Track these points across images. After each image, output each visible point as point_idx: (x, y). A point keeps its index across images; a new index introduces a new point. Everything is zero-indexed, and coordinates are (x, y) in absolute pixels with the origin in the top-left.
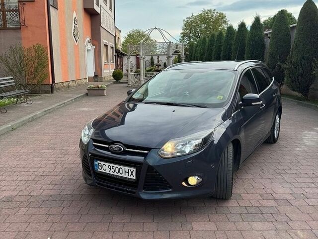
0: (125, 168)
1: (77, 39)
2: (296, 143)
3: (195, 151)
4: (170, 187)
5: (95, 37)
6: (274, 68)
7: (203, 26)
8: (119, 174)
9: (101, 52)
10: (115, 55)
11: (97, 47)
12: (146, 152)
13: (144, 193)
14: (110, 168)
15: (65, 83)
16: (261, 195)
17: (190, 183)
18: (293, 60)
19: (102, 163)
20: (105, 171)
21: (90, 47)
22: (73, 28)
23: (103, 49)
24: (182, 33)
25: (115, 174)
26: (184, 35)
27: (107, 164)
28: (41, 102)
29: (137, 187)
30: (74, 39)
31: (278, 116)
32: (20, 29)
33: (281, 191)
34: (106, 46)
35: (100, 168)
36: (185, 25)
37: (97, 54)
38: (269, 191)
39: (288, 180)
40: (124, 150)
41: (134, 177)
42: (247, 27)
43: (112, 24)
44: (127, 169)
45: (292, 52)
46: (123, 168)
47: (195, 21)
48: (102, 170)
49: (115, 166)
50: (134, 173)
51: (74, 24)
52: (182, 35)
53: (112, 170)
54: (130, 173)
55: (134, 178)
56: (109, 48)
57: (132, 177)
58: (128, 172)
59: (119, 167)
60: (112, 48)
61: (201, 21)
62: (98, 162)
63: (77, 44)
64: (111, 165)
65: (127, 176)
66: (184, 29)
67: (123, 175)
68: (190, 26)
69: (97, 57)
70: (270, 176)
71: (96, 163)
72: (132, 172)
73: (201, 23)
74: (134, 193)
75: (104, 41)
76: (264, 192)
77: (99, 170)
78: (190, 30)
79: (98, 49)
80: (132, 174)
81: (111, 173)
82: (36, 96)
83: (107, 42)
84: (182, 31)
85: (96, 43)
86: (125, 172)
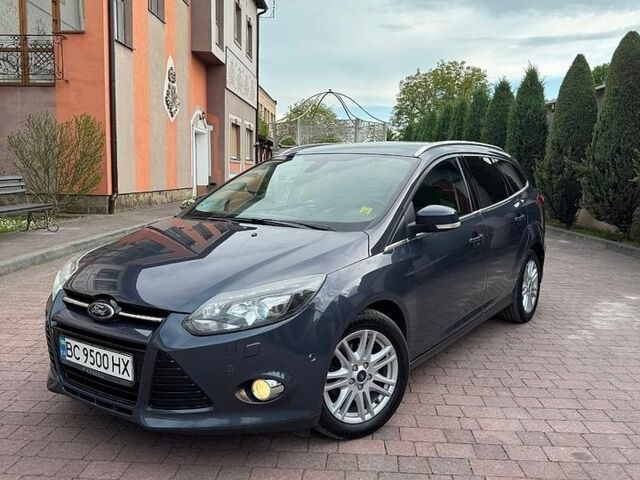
0: (114, 354)
1: (173, 110)
2: (571, 324)
3: (270, 321)
4: (209, 403)
5: (214, 108)
6: (561, 172)
7: (439, 95)
8: (102, 369)
9: (224, 138)
10: (256, 146)
11: (218, 128)
12: (160, 320)
13: (151, 413)
14: (86, 355)
15: (142, 196)
16: (446, 432)
17: (256, 394)
18: (597, 156)
19: (73, 343)
20: (77, 362)
21: (202, 127)
22: (166, 88)
23: (229, 132)
24: (396, 107)
25: (95, 367)
26: (400, 111)
27: (82, 345)
28: (78, 228)
29: (135, 398)
30: (168, 111)
31: (531, 265)
32: (53, 85)
33: (497, 425)
34: (236, 126)
35: (70, 353)
36: (404, 92)
37: (216, 142)
38: (469, 424)
39: (522, 402)
40: (116, 316)
41: (129, 377)
42: (512, 90)
43: (250, 85)
44: (117, 356)
45: (596, 139)
46: (110, 354)
47: (424, 84)
48: (73, 360)
49: (96, 350)
50: (130, 367)
51: (167, 82)
52: (396, 111)
53: (90, 359)
54: (122, 367)
55: (131, 379)
56: (243, 131)
57: (125, 376)
58: (119, 365)
59: (102, 352)
60: (250, 131)
61: (436, 84)
62: (67, 340)
63: (172, 120)
64: (89, 347)
65: (116, 373)
66: (400, 100)
67: (109, 372)
68: (413, 93)
69: (216, 146)
70: (486, 392)
71: (62, 342)
72: (126, 366)
73: (436, 89)
74: (130, 412)
75: (231, 117)
76: (455, 424)
77: (67, 358)
78: (413, 101)
79: (218, 133)
80: (125, 369)
81: (88, 365)
82: (76, 217)
83: (239, 120)
84: (396, 104)
85: (215, 120)
86: (114, 364)
